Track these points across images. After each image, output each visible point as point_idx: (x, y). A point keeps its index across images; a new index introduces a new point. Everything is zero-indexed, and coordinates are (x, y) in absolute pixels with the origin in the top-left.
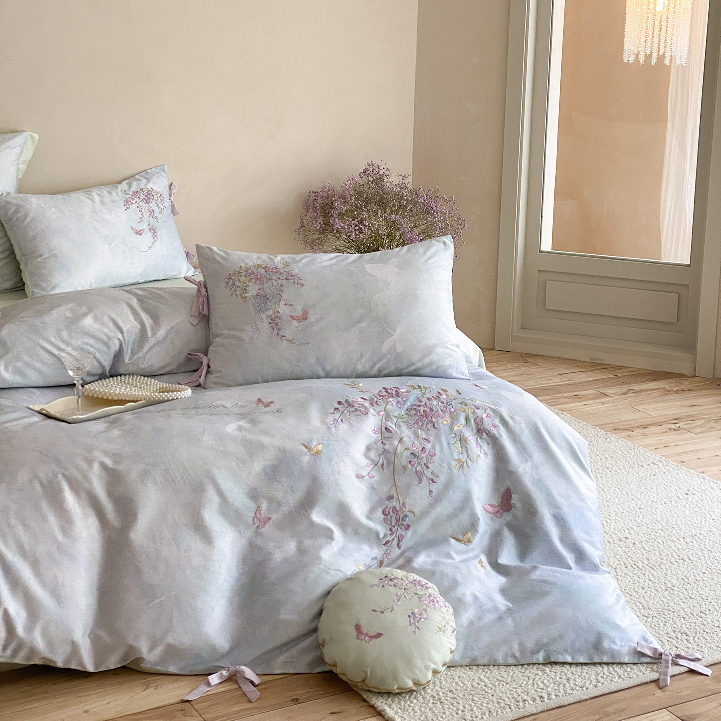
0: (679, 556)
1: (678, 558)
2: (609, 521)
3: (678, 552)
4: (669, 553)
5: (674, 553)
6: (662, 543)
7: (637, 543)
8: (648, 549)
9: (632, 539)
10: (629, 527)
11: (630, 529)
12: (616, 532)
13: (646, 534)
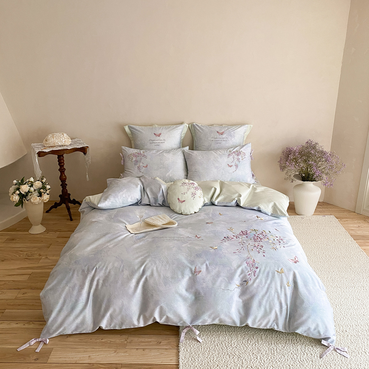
0: (365, 350)
1: (364, 350)
2: (345, 318)
3: (366, 347)
4: (361, 347)
5: (363, 348)
6: (361, 339)
7: (349, 336)
8: (352, 341)
9: (349, 332)
10: (351, 325)
11: (352, 326)
12: (344, 326)
13: (357, 331)
